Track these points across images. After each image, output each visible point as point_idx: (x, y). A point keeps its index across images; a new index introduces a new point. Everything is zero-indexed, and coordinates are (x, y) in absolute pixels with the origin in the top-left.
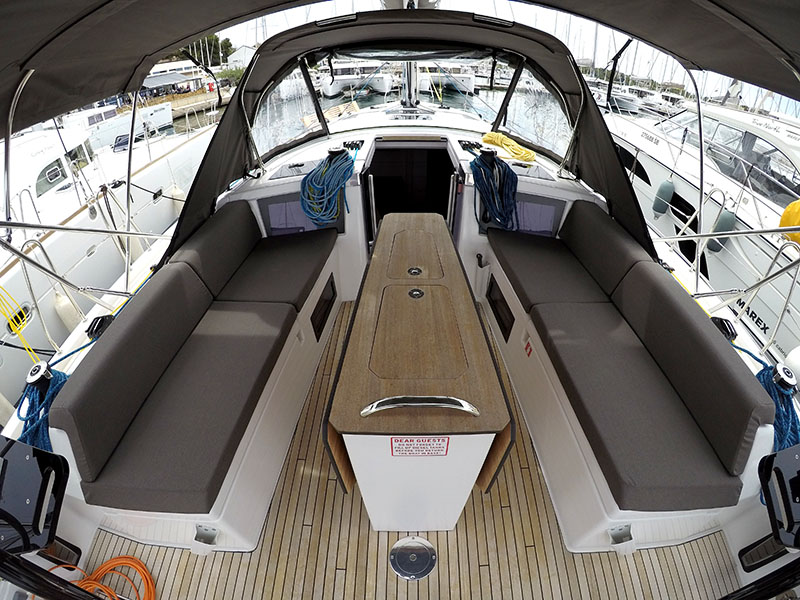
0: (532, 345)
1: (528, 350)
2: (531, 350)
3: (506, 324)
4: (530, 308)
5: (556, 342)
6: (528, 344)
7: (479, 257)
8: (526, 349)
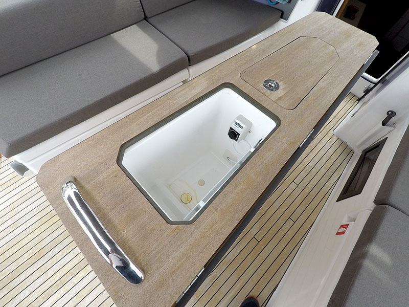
0: (348, 231)
1: (342, 230)
2: (343, 233)
3: (352, 188)
4: (382, 201)
5: (367, 263)
6: (346, 226)
7: (391, 114)
8: (342, 226)
